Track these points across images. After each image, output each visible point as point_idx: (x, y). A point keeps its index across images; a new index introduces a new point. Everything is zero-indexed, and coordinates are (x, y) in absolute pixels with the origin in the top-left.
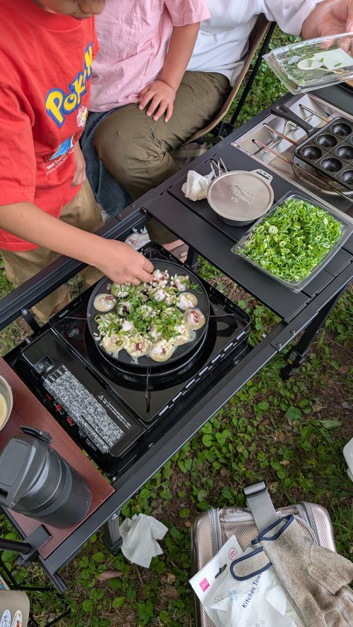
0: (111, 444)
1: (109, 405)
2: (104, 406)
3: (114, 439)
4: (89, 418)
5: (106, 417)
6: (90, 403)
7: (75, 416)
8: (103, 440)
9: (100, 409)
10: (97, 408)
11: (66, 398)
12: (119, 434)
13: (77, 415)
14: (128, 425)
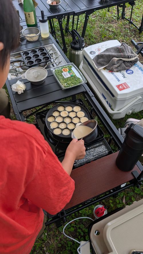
0: (106, 150)
1: (92, 147)
2: (92, 148)
3: (105, 148)
4: (95, 154)
5: (96, 149)
6: (89, 152)
7: (92, 159)
8: (104, 152)
9: (93, 150)
10: (92, 151)
11: (84, 160)
12: (103, 147)
13: (92, 157)
14: (101, 143)
